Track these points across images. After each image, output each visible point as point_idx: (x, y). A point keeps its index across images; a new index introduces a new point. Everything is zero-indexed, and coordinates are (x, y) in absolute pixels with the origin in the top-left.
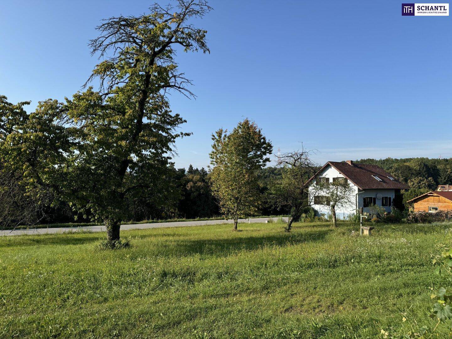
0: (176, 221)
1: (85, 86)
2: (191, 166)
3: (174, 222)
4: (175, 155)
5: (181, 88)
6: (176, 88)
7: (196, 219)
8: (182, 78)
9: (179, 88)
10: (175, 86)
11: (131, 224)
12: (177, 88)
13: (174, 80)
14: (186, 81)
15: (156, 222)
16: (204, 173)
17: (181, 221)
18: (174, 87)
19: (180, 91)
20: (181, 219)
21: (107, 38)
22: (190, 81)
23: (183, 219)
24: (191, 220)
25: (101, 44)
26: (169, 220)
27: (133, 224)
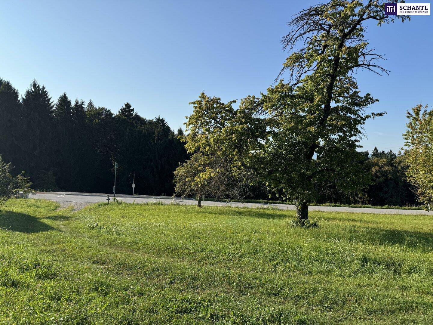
0: (360, 207)
1: (277, 80)
2: (376, 149)
3: (358, 207)
4: (364, 137)
5: (371, 66)
6: (365, 66)
7: (384, 207)
8: (373, 54)
9: (369, 65)
10: (364, 64)
11: (314, 205)
12: (367, 66)
13: (363, 58)
14: (378, 57)
15: (339, 206)
16: (393, 156)
17: (367, 207)
18: (363, 66)
19: (369, 69)
20: (367, 206)
21: (297, 31)
22: (381, 56)
23: (369, 206)
24: (378, 207)
25: (291, 38)
26: (353, 205)
27: (316, 205)
